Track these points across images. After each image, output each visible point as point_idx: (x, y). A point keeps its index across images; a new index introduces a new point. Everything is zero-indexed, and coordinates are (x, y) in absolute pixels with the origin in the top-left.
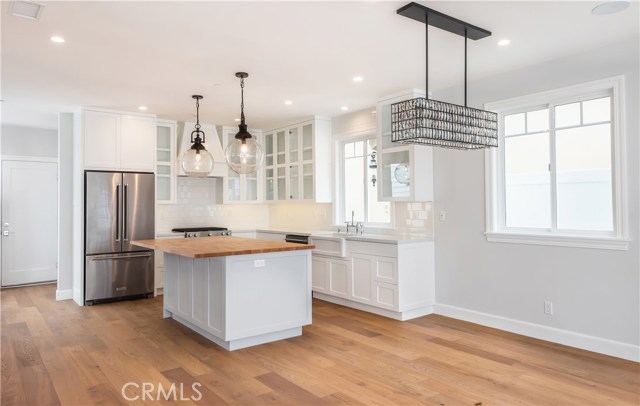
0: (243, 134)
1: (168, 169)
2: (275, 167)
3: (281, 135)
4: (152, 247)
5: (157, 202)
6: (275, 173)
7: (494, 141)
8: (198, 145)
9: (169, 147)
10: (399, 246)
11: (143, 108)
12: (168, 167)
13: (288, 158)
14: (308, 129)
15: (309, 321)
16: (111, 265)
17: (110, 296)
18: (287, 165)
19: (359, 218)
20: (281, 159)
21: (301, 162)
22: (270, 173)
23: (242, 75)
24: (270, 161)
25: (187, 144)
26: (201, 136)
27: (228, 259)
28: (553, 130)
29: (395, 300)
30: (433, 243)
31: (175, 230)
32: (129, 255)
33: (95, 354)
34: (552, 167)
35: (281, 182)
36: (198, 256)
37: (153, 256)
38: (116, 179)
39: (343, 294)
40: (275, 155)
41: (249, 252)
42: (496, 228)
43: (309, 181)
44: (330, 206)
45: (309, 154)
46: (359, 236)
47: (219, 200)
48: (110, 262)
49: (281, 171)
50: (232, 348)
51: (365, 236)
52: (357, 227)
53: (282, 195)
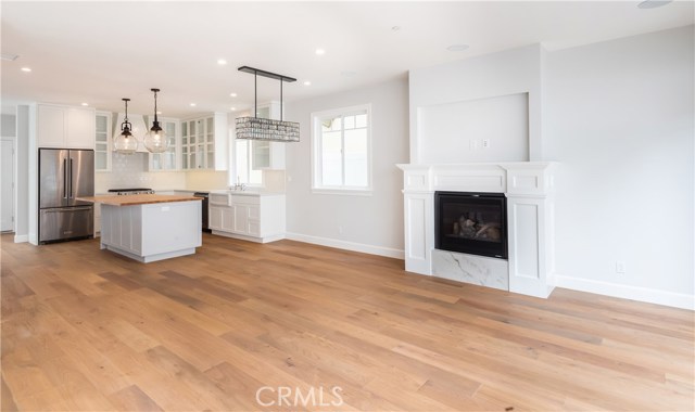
0: (156, 127)
1: (105, 147)
2: (189, 145)
3: (192, 124)
4: (91, 201)
5: (96, 170)
6: (189, 150)
7: (296, 139)
8: (126, 132)
9: (105, 130)
10: (261, 198)
11: (85, 104)
12: (105, 145)
13: (197, 139)
14: (211, 121)
15: (200, 245)
16: (59, 216)
17: (58, 237)
18: (196, 144)
19: (243, 181)
20: (192, 140)
21: (206, 143)
22: (185, 150)
23: (155, 90)
24: (185, 141)
25: (119, 131)
26: (129, 126)
27: (143, 206)
28: (343, 130)
29: (258, 230)
30: (284, 196)
31: (110, 191)
32: (73, 209)
33: (51, 269)
34: (342, 151)
35: (193, 156)
36: (123, 205)
37: (93, 209)
38: (62, 155)
39: (229, 230)
40: (188, 137)
41: (158, 202)
42: (317, 185)
43: (211, 156)
44: (226, 173)
45: (210, 138)
46: (242, 192)
47: (146, 169)
48: (58, 214)
49: (192, 149)
50: (147, 261)
51: (246, 192)
52: (240, 187)
53: (193, 166)
